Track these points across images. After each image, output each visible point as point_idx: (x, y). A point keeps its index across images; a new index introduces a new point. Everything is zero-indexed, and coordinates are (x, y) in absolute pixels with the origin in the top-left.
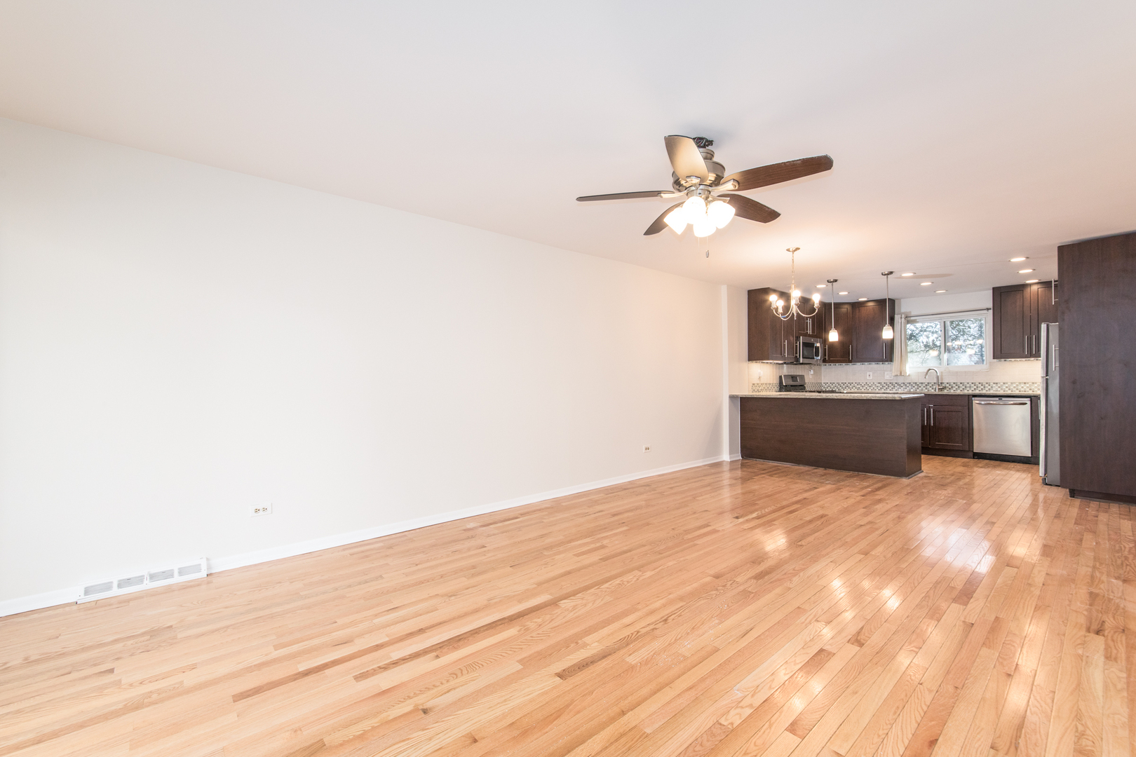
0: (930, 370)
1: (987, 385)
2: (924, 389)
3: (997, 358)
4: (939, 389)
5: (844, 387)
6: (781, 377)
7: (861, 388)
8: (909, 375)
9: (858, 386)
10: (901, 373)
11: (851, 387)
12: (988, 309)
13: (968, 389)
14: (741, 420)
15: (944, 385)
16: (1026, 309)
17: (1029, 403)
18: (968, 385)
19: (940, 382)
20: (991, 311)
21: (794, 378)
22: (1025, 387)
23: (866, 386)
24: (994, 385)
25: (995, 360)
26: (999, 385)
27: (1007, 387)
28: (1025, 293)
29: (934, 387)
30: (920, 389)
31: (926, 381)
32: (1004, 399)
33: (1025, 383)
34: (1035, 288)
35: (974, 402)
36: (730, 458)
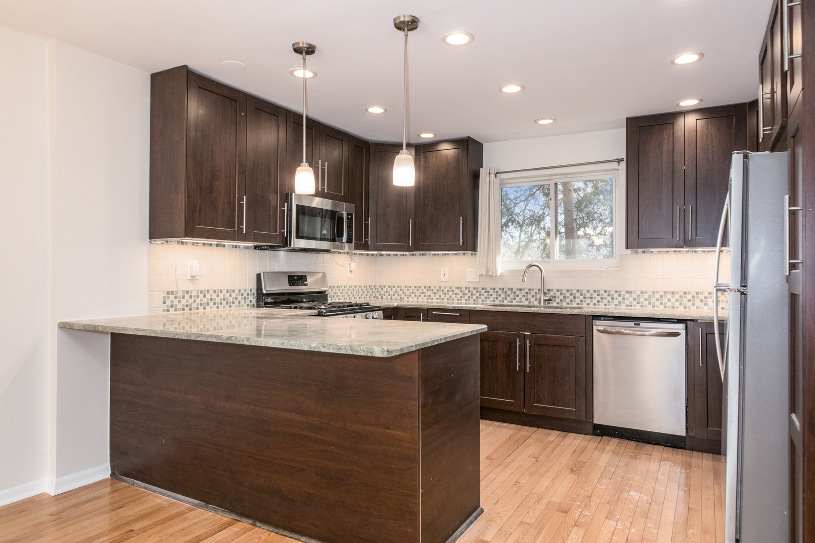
0: (531, 266)
1: (616, 295)
2: (524, 299)
3: (632, 248)
4: (545, 300)
5: (408, 293)
6: (259, 276)
7: (432, 296)
8: (500, 276)
9: (429, 293)
10: (488, 271)
11: (418, 293)
12: (619, 161)
13: (588, 301)
14: (111, 381)
15: (552, 294)
16: (678, 158)
17: (683, 333)
18: (588, 295)
19: (547, 287)
20: (623, 165)
21: (296, 279)
22: (673, 300)
23: (440, 293)
24: (627, 296)
25: (629, 251)
26: (634, 296)
27: (646, 300)
28: (675, 124)
29: (538, 296)
30: (518, 299)
31: (526, 286)
32: (643, 324)
33: (673, 293)
34: (691, 121)
35: (595, 328)
36: (58, 485)
